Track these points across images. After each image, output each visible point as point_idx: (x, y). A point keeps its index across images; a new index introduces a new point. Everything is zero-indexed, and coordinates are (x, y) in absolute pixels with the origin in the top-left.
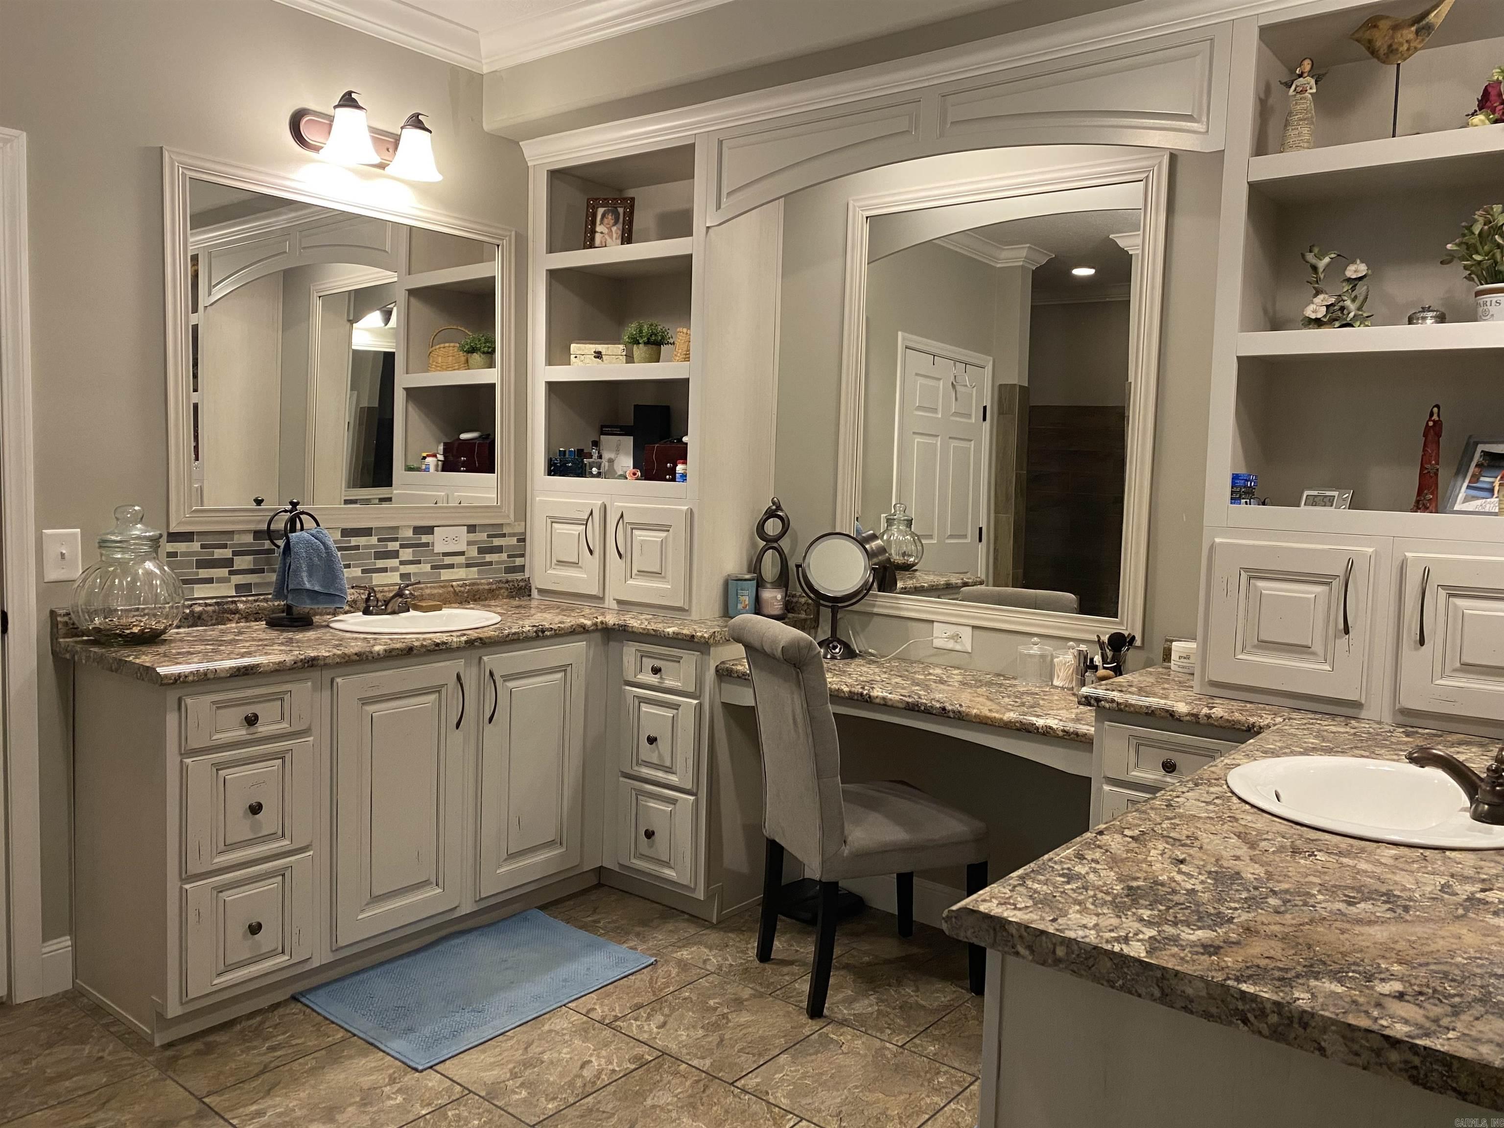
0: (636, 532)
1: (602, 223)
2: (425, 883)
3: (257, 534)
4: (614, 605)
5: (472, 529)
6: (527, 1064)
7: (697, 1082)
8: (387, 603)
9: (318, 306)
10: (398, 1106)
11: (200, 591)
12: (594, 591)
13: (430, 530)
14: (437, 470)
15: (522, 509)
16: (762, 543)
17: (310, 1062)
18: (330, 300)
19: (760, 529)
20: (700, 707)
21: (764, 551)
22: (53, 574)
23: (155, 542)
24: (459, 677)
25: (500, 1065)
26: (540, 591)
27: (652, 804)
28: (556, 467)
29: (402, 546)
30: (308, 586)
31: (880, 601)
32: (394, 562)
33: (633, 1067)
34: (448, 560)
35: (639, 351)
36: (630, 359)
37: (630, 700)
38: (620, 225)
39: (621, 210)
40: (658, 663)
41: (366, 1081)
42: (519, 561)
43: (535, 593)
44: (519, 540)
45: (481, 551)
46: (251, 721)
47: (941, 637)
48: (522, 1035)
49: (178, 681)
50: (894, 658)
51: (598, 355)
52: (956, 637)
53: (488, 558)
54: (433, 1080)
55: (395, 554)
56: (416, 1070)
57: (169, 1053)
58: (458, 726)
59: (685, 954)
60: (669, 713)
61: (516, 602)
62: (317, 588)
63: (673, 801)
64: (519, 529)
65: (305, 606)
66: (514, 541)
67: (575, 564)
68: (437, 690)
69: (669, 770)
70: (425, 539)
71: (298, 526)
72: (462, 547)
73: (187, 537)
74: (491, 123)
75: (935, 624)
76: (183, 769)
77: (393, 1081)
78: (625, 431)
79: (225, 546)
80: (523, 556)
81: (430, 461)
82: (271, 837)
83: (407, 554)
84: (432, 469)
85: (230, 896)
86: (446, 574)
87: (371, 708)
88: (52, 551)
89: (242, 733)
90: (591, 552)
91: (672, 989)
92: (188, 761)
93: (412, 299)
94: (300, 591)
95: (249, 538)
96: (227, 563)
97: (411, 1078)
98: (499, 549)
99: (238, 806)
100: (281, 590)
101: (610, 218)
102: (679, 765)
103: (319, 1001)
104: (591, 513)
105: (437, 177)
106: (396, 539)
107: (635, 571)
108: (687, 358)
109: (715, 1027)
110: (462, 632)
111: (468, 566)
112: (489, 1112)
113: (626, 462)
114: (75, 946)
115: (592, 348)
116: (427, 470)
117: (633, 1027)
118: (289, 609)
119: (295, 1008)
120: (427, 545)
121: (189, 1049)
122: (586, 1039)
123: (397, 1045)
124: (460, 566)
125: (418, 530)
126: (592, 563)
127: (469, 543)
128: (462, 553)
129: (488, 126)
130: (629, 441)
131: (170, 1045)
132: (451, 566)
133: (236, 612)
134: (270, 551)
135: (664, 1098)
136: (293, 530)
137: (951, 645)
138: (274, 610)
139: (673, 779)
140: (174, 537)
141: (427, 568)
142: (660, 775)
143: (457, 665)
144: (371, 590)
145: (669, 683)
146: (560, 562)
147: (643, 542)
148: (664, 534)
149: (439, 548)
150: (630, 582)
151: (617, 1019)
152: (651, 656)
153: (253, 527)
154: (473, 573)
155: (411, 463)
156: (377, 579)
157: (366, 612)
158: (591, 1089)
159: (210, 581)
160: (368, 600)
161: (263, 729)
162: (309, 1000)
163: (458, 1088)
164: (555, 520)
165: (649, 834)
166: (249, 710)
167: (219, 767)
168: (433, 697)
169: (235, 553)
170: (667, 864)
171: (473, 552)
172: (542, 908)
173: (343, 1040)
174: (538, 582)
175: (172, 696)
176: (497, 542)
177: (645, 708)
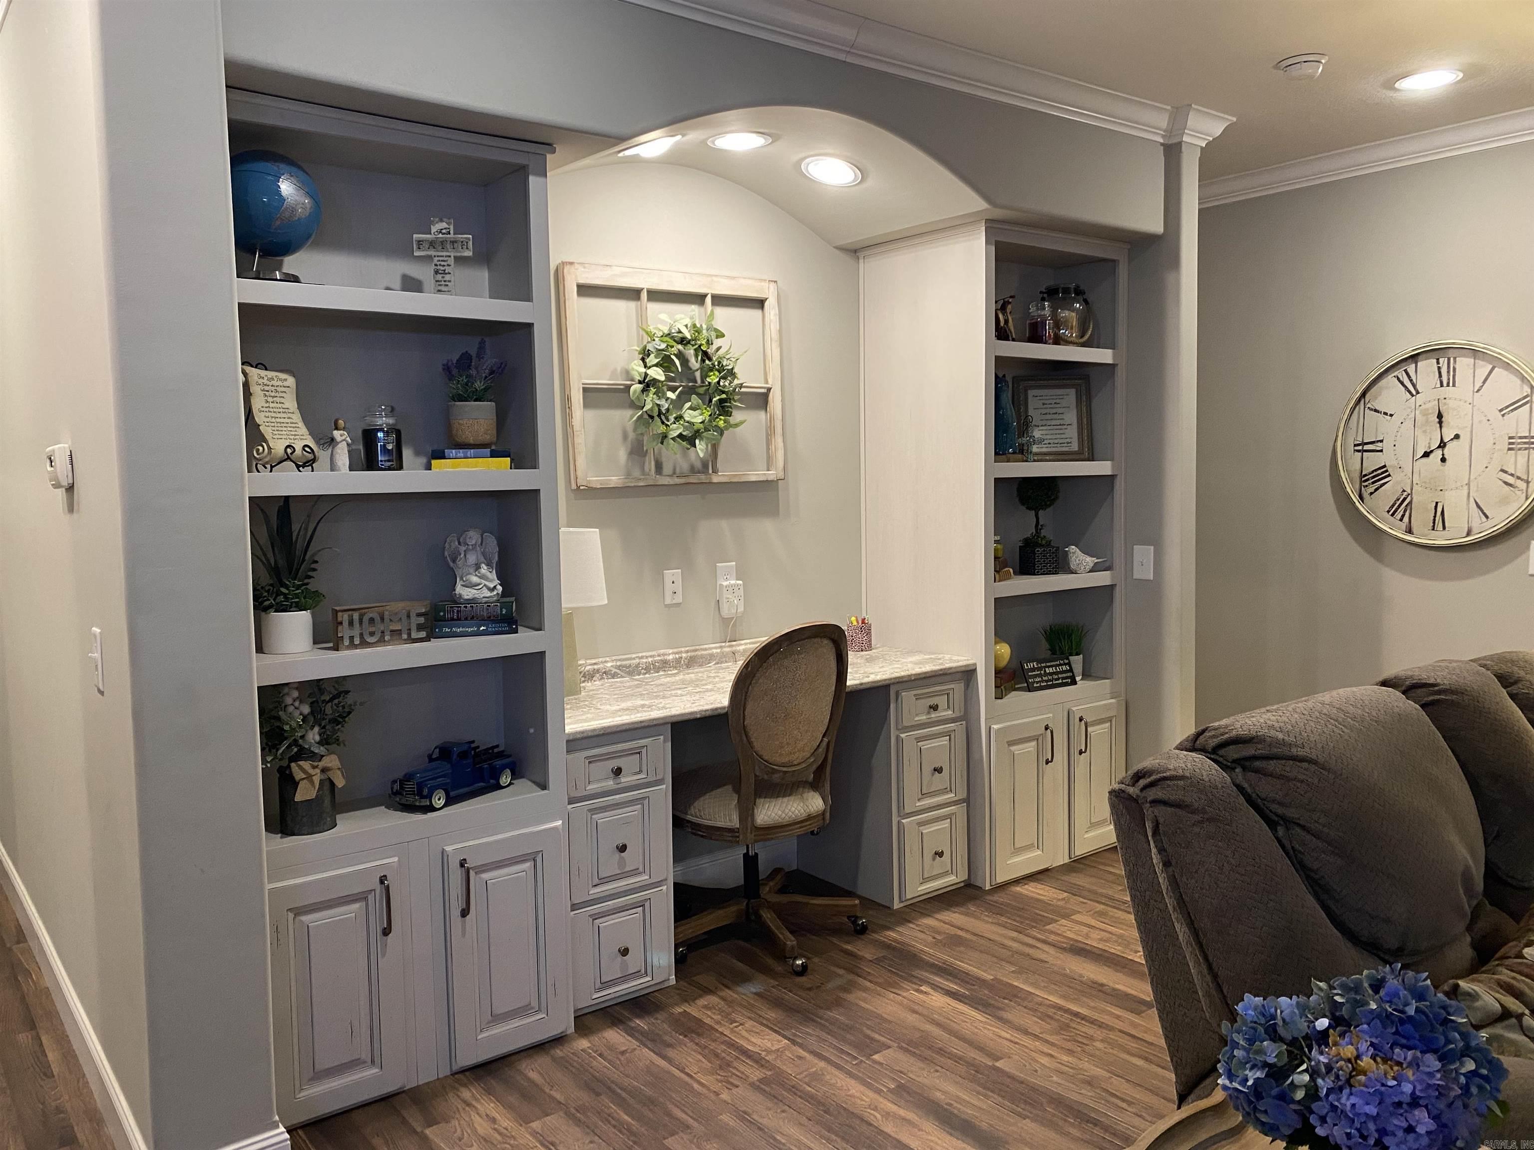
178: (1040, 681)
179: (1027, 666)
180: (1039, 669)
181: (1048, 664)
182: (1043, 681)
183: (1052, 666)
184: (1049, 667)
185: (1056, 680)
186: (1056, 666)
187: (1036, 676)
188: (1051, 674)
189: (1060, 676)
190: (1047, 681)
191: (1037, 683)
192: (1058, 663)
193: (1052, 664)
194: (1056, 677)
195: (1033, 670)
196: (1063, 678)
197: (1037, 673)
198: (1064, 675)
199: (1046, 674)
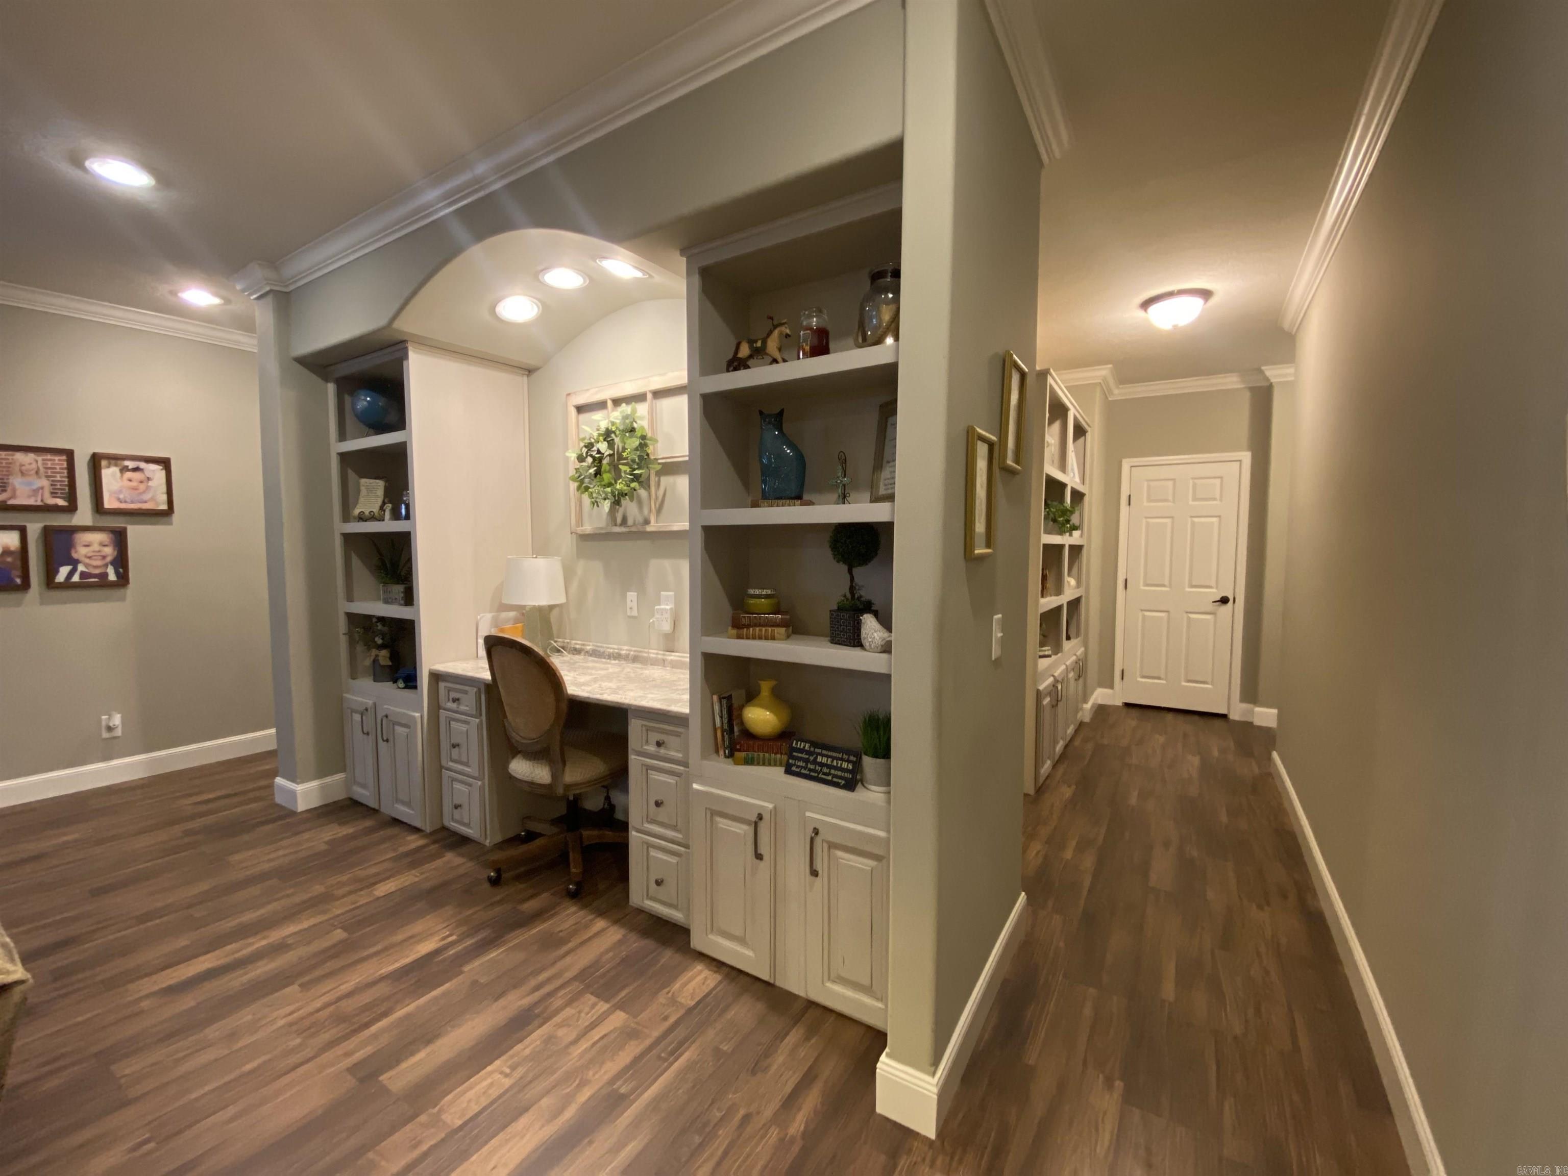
178: (802, 767)
179: (796, 744)
180: (809, 753)
181: (824, 752)
182: (805, 768)
183: (828, 756)
184: (823, 755)
185: (824, 774)
186: (833, 758)
187: (800, 759)
188: (822, 765)
189: (833, 771)
190: (810, 770)
191: (798, 767)
192: (840, 756)
193: (834, 754)
194: (825, 770)
195: (801, 751)
196: (835, 776)
197: (803, 756)
198: (839, 773)
199: (815, 762)
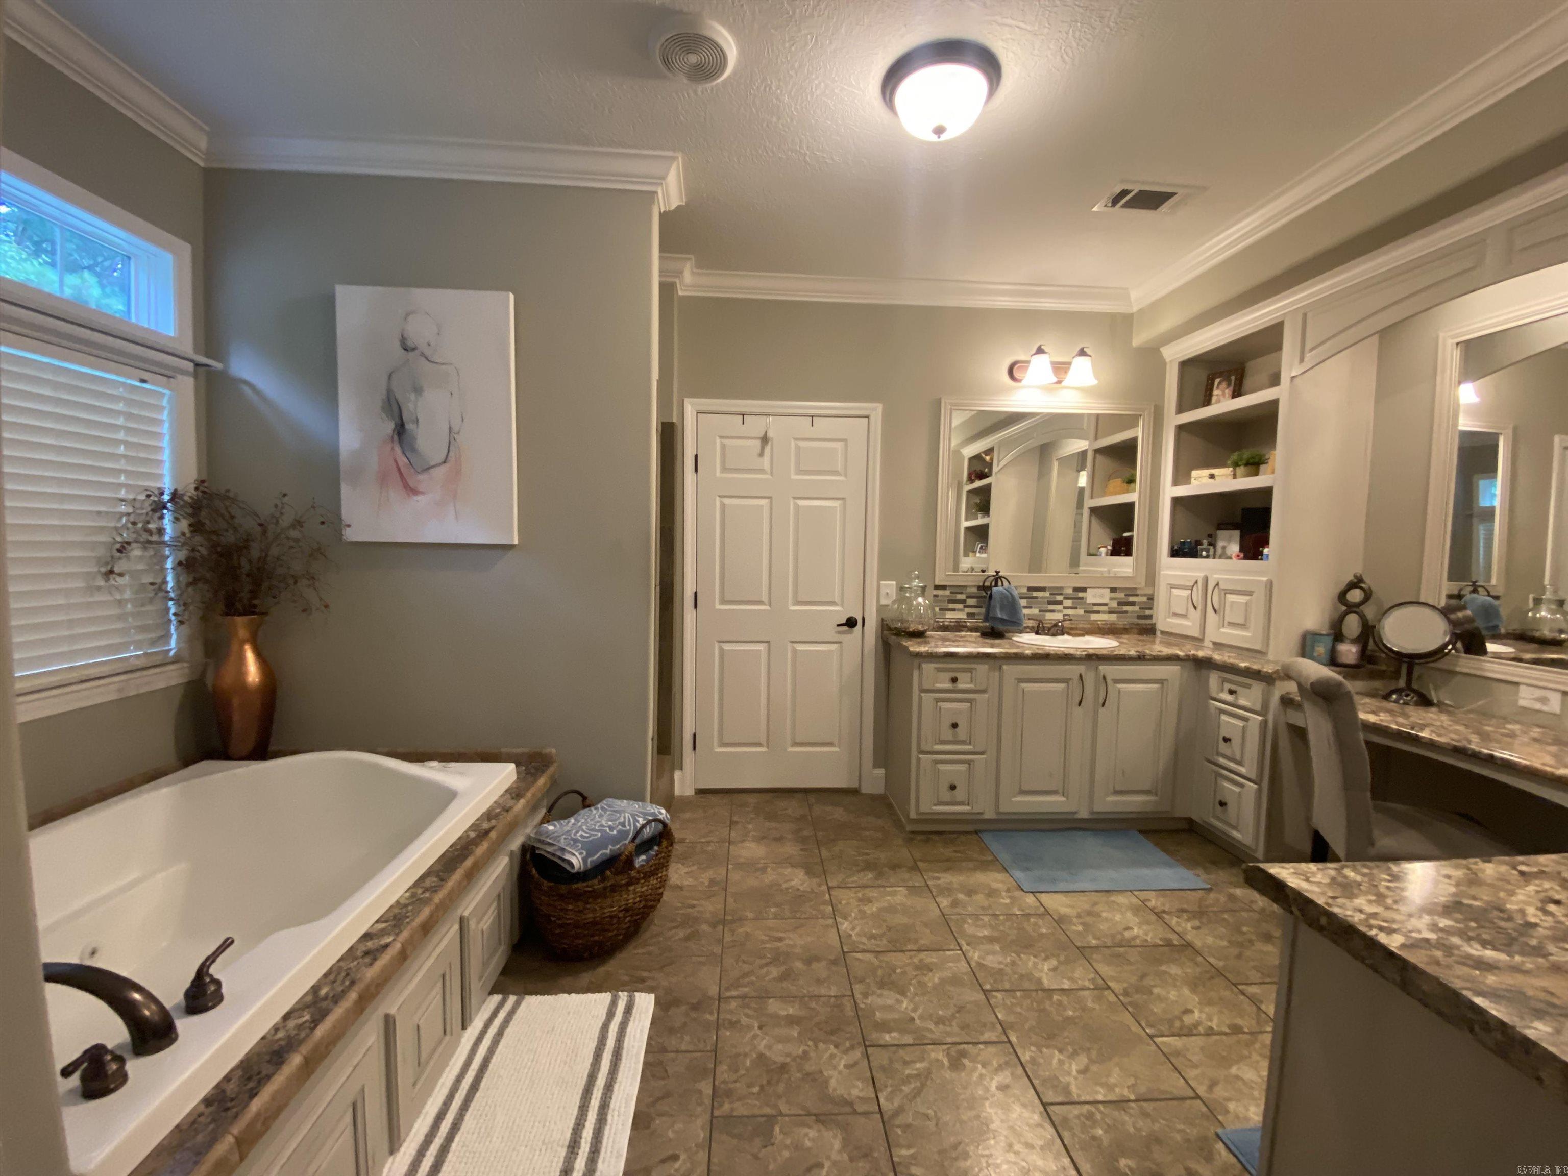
0: (1228, 596)
1: (1218, 388)
2: (1054, 792)
3: (979, 588)
4: (1211, 645)
5: (1113, 590)
6: (1090, 913)
7: (1206, 972)
8: (1049, 629)
9: (1056, 465)
10: (1006, 904)
11: (949, 615)
12: (1196, 633)
13: (1084, 590)
14: (1107, 555)
15: (1151, 577)
16: (1344, 608)
17: (971, 865)
18: (1063, 461)
19: (1342, 597)
20: (1264, 724)
21: (1346, 614)
22: (884, 602)
23: (924, 589)
24: (1081, 676)
25: (1073, 907)
26: (1163, 633)
27: (1227, 785)
28: (1177, 552)
29: (1065, 598)
30: (999, 615)
31: (1462, 662)
32: (1059, 607)
33: (1161, 943)
34: (1096, 608)
35: (1241, 470)
36: (1235, 476)
37: (1213, 710)
38: (1231, 388)
39: (1233, 378)
40: (1233, 687)
41: (995, 885)
42: (1148, 612)
43: (1158, 633)
44: (1148, 599)
45: (1120, 604)
46: (954, 680)
47: (1526, 698)
48: (1095, 897)
49: (918, 655)
50: (1471, 711)
51: (1212, 476)
52: (1544, 700)
53: (1125, 608)
54: (1030, 899)
55: (1060, 603)
56: (1023, 890)
57: (912, 836)
58: (1080, 704)
59: (1238, 892)
60: (1240, 724)
61: (1141, 638)
62: (1005, 617)
63: (1242, 786)
64: (1149, 591)
65: (1000, 627)
66: (1144, 599)
67: (1184, 616)
68: (1066, 681)
69: (1239, 763)
70: (1080, 595)
71: (1000, 583)
72: (1106, 600)
73: (943, 587)
74: (1138, 341)
75: (1522, 687)
76: (920, 698)
77: (1008, 890)
78: (1234, 526)
79: (961, 593)
80: (1151, 609)
81: (1103, 550)
82: (963, 742)
83: (1068, 603)
84: (1103, 555)
85: (942, 767)
86: (1094, 617)
87: (1023, 685)
88: (883, 591)
89: (948, 685)
90: (1195, 608)
91: (1215, 909)
92: (923, 695)
93: (1098, 456)
94: (996, 619)
95: (975, 590)
96: (963, 602)
97: (1018, 894)
98: (1133, 604)
99: (946, 724)
100: (986, 619)
101: (1224, 385)
102: (1247, 761)
103: (987, 838)
104: (1196, 582)
105: (1094, 382)
106: (1061, 594)
107: (1226, 622)
108: (1273, 472)
109: (1241, 945)
110: (1084, 650)
111: (1110, 612)
112: (1054, 928)
113: (1234, 548)
114: (886, 774)
115: (1207, 472)
116: (1100, 555)
117: (1174, 921)
118: (993, 628)
119: (975, 837)
120: (1082, 598)
121: (920, 837)
122: (1135, 915)
123: (1018, 874)
124: (1104, 612)
125: (1076, 590)
126: (1196, 615)
127: (1111, 599)
128: (1106, 605)
129: (1136, 342)
130: (1236, 534)
131: (913, 832)
132: (1098, 612)
133: (966, 627)
134: (985, 597)
135: (1174, 970)
136: (996, 585)
137: (1538, 706)
138: (986, 627)
139: (1243, 770)
140: (937, 587)
141: (1081, 612)
142: (1232, 765)
143: (1081, 668)
144: (1040, 622)
145: (1242, 702)
146: (1176, 615)
147: (1233, 603)
148: (1248, 598)
149: (1090, 600)
150: (1222, 630)
151: (1164, 912)
152: (1230, 681)
153: (977, 584)
154: (1113, 617)
155: (1091, 551)
156: (1049, 616)
157: (1037, 633)
158: (1128, 944)
159: (954, 610)
160: (1038, 627)
161: (961, 685)
162: (982, 835)
163: (1042, 909)
164: (1173, 586)
165: (1222, 804)
166: (953, 675)
167: (938, 700)
168: (1063, 685)
169: (968, 597)
170: (1235, 828)
171: (1114, 604)
172: (1141, 832)
173: (991, 861)
174: (1160, 627)
175: (916, 662)
176: (1131, 599)
177: (1224, 717)
